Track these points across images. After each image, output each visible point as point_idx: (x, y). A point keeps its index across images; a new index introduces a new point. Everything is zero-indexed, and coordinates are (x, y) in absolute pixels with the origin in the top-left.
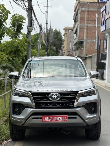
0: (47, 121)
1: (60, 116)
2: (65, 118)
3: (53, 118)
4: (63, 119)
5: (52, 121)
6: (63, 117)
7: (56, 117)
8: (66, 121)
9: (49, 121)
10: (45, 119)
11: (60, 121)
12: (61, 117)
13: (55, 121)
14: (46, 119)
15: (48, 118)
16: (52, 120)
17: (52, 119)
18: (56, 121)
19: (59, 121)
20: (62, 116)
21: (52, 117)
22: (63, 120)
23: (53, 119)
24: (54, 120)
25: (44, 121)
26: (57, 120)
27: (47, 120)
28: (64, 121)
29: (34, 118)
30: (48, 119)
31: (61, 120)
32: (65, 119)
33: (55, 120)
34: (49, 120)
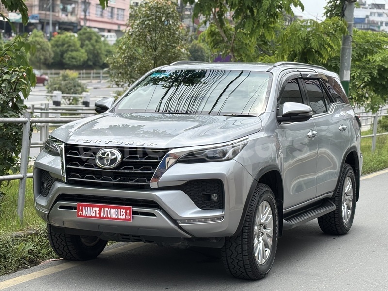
0: (87, 217)
1: (115, 208)
2: (126, 213)
3: (100, 211)
4: (122, 214)
5: (97, 217)
6: (122, 210)
7: (107, 209)
8: (128, 220)
9: (92, 217)
10: (82, 211)
11: (115, 219)
12: (117, 210)
13: (104, 218)
14: (84, 211)
15: (89, 208)
16: (98, 216)
17: (98, 212)
18: (105, 218)
19: (113, 218)
20: (121, 208)
21: (98, 208)
23: (100, 214)
24: (102, 215)
25: (80, 216)
26: (109, 216)
27: (87, 213)
28: (123, 219)
29: (61, 207)
30: (89, 212)
31: (116, 217)
32: (126, 215)
33: (105, 216)
34: (92, 214)
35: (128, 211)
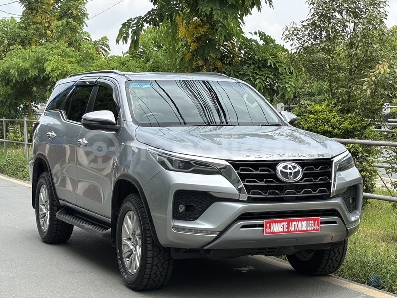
0: (275, 233)
1: (304, 220)
2: (314, 224)
3: (288, 225)
4: (310, 225)
5: (286, 232)
6: (310, 222)
7: (295, 223)
8: (316, 230)
9: (280, 232)
10: (270, 228)
11: (304, 231)
12: (305, 222)
13: (292, 232)
14: (272, 227)
15: (278, 224)
16: (287, 230)
17: (286, 226)
18: (294, 231)
19: (302, 231)
20: (309, 220)
21: (286, 223)
22: (310, 229)
23: (288, 228)
24: (290, 229)
25: (268, 233)
26: (297, 230)
27: (275, 230)
28: (312, 230)
29: (244, 227)
30: (278, 228)
31: (305, 229)
32: (314, 226)
33: (293, 230)
34: (280, 229)
35: (316, 222)
